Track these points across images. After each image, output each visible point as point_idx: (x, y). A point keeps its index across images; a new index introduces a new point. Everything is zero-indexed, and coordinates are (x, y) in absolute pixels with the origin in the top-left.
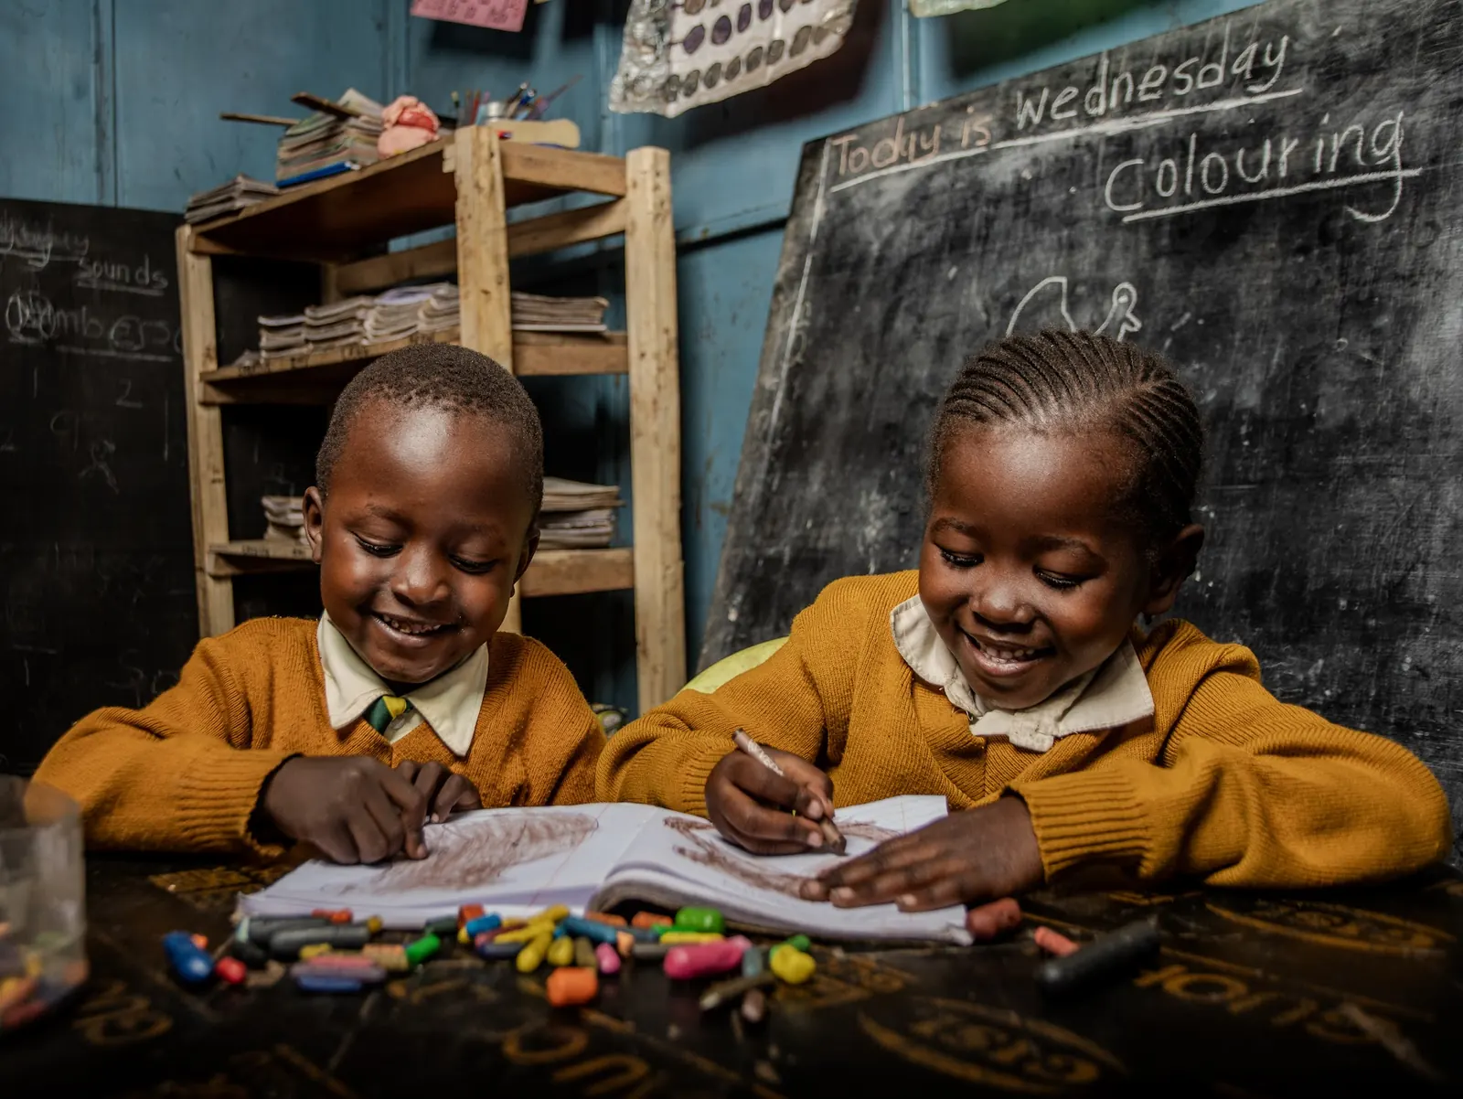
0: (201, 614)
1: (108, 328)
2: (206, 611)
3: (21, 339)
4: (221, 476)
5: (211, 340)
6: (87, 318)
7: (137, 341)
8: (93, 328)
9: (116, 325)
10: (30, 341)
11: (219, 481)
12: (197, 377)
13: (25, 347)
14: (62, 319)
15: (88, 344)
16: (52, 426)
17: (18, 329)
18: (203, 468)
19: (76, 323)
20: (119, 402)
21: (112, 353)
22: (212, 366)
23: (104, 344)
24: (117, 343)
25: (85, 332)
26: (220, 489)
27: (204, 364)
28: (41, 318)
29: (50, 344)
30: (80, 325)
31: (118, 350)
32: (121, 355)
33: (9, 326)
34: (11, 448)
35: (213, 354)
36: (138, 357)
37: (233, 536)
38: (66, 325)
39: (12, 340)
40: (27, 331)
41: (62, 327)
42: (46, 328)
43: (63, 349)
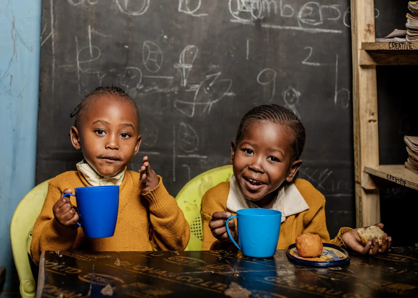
0: (358, 213)
1: (298, 10)
2: (361, 212)
3: (239, 20)
4: (375, 117)
5: (371, 20)
6: (284, 4)
7: (318, 19)
8: (288, 11)
9: (303, 8)
10: (245, 21)
11: (374, 121)
12: (360, 46)
13: (241, 26)
14: (266, 6)
15: (283, 22)
16: (258, 79)
17: (237, 13)
18: (362, 112)
19: (276, 7)
20: (304, 62)
21: (300, 28)
22: (372, 39)
23: (295, 22)
24: (303, 21)
25: (282, 15)
26: (374, 127)
27: (365, 37)
28: (252, 5)
29: (258, 22)
30: (279, 10)
31: (304, 25)
32: (306, 29)
33: (231, 11)
34: (231, 94)
35: (372, 29)
36: (318, 30)
37: (382, 162)
38: (269, 8)
39: (232, 21)
40: (243, 15)
41: (266, 10)
42: (256, 12)
43: (266, 26)
